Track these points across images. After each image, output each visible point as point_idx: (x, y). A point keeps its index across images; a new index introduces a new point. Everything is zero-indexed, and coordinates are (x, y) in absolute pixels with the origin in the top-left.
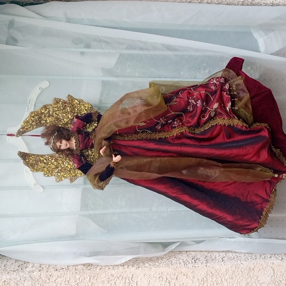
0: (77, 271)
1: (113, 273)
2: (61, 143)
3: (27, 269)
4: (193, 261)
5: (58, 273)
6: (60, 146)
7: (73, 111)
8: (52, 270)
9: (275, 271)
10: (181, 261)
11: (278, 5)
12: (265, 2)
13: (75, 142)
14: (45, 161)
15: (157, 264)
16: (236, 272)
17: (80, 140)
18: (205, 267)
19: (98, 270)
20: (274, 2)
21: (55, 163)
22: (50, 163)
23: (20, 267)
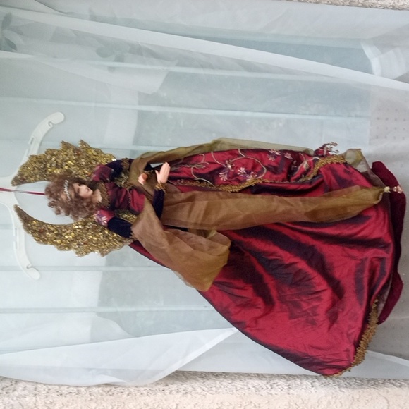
0: (93, 397)
1: (147, 401)
3: (16, 393)
4: (268, 386)
5: (63, 400)
8: (55, 395)
9: (391, 403)
10: (250, 386)
11: (401, 9)
12: (383, 3)
15: (214, 389)
16: (332, 403)
18: (287, 396)
19: (125, 396)
20: (396, 3)
23: (5, 390)
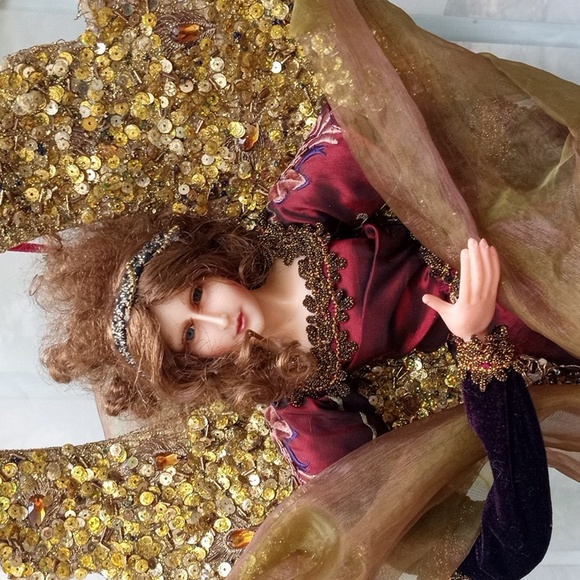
2: (196, 303)
6: (190, 330)
7: (257, 86)
13: (308, 302)
14: (109, 486)
17: (347, 283)
21: (187, 489)
22: (145, 499)
